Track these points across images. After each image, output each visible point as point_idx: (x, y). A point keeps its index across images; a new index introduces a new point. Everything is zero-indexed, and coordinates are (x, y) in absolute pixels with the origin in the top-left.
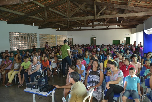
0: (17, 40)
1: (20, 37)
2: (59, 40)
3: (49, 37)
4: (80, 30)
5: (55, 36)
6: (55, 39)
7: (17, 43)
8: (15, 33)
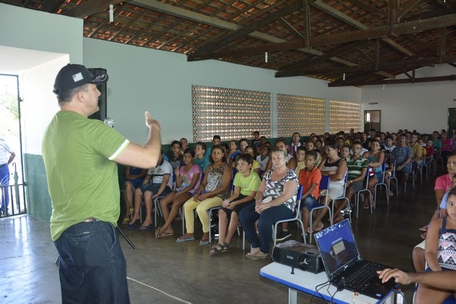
0: (212, 110)
1: (222, 101)
2: (337, 117)
3: (305, 106)
4: (412, 80)
5: (324, 103)
6: (324, 112)
7: (212, 118)
8: (207, 90)
